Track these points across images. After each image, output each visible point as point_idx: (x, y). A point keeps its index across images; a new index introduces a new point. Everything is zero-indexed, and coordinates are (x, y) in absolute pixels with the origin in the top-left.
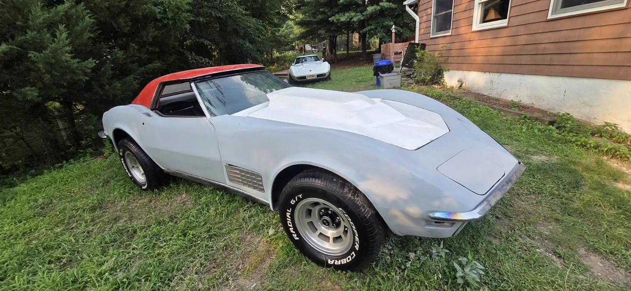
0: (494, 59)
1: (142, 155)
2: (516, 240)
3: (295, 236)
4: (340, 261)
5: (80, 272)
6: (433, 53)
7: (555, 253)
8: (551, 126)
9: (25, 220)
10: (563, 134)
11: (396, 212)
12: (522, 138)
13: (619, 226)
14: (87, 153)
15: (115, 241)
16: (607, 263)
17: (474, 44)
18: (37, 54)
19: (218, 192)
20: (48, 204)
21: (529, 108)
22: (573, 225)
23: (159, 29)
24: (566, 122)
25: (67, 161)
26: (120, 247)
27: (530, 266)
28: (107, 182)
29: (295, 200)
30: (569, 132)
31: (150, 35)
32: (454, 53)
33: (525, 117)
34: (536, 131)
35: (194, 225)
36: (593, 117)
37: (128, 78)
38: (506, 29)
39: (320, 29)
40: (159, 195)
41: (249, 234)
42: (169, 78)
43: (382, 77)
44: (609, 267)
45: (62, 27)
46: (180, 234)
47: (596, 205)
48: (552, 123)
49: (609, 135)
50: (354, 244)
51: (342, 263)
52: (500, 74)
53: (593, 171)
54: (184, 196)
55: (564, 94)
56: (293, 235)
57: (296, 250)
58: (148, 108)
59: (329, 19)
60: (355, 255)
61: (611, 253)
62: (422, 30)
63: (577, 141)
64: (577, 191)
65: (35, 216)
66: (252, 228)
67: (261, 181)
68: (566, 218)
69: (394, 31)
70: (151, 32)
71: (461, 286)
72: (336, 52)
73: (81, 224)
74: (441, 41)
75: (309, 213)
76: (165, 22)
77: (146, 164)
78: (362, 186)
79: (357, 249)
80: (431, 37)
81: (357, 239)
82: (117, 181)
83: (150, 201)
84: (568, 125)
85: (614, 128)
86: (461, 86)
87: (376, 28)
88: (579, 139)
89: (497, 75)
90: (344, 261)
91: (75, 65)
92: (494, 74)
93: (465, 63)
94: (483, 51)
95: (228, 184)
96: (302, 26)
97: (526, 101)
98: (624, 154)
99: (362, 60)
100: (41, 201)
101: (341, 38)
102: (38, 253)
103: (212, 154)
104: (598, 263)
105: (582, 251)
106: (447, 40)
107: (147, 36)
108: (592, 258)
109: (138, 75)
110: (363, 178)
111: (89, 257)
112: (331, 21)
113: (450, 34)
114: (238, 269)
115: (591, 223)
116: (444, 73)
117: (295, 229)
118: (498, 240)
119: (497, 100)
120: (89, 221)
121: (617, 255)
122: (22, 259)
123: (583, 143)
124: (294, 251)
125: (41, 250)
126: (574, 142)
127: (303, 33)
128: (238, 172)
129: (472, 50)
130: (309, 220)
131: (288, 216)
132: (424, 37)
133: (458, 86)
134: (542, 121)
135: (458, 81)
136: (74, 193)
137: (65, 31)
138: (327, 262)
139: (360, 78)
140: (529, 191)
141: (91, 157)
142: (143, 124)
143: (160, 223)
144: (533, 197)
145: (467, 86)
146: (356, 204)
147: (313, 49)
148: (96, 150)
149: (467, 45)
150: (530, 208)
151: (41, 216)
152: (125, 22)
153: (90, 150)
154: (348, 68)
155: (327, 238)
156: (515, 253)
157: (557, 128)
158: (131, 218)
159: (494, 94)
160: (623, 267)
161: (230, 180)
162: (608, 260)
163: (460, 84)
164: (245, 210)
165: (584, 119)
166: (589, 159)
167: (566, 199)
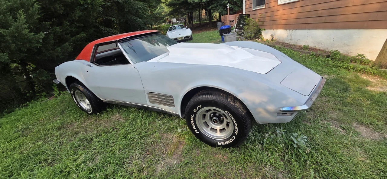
0: (292, 21)
1: (88, 92)
2: (319, 122)
3: (196, 131)
4: (225, 142)
5: (63, 166)
6: (254, 19)
7: (341, 127)
8: (328, 58)
9: (14, 140)
10: (335, 62)
11: (261, 110)
12: (313, 67)
13: (372, 110)
14: (43, 96)
15: (80, 146)
16: (369, 130)
17: (280, 12)
18: (5, 30)
19: (140, 111)
20: (26, 129)
21: (313, 49)
22: (348, 111)
23: (82, 11)
24: (337, 55)
25: (30, 102)
26: (84, 149)
27: (328, 135)
28: (63, 112)
29: (197, 109)
30: (338, 61)
31: (77, 15)
32: (267, 19)
33: (313, 54)
34: (320, 62)
35: (130, 131)
36: (350, 52)
37: (65, 45)
38: (298, 2)
39: (181, 8)
40: (101, 116)
41: (165, 134)
42: (101, 41)
43: (225, 36)
44: (370, 131)
45: (21, 11)
46: (123, 137)
47: (359, 99)
48: (328, 57)
49: (360, 61)
50: (234, 131)
51: (227, 143)
52: (295, 30)
53: (354, 81)
54: (117, 115)
55: (334, 39)
56: (195, 130)
57: (197, 139)
58: (88, 61)
59: (188, 1)
60: (235, 138)
61: (371, 124)
62: (247, 6)
63: (343, 66)
64: (347, 93)
65: (20, 137)
66: (167, 130)
67: (173, 100)
68: (344, 108)
69: (228, 7)
70: (78, 13)
71: (296, 149)
72: (193, 22)
73: (53, 139)
74: (259, 12)
75: (204, 116)
76: (86, 6)
77: (91, 98)
78: (240, 96)
79: (237, 134)
80: (253, 9)
81: (236, 128)
82: (70, 110)
83: (96, 121)
84: (338, 57)
85: (362, 57)
86: (272, 39)
87: (217, 6)
88: (344, 65)
89: (294, 31)
90: (228, 142)
91: (32, 37)
92: (292, 30)
93: (274, 24)
94: (285, 17)
95: (149, 104)
96: (171, 7)
97: (312, 45)
98: (369, 71)
99: (210, 27)
100: (20, 127)
101: (195, 14)
102: (30, 158)
103: (138, 86)
104: (364, 130)
105: (355, 125)
106: (263, 11)
107: (75, 16)
108: (361, 128)
109: (71, 42)
110: (241, 91)
111: (66, 156)
112: (189, 2)
113: (264, 7)
114: (164, 154)
115: (358, 109)
116: (262, 31)
117: (196, 127)
118: (309, 124)
119: (295, 46)
120: (58, 136)
121: (374, 125)
122: (20, 163)
123: (347, 67)
124: (196, 140)
125: (32, 156)
126: (341, 66)
127: (171, 11)
128: (157, 96)
129: (279, 16)
130: (204, 121)
131: (192, 120)
132: (249, 10)
133: (271, 39)
134: (323, 56)
135: (271, 36)
136: (42, 120)
137: (23, 14)
138: (217, 144)
139: (211, 38)
140: (322, 95)
141: (46, 98)
142: (87, 72)
143: (106, 133)
144: (324, 98)
145: (276, 38)
146: (236, 107)
147: (177, 21)
148: (47, 94)
149: (275, 14)
150: (323, 105)
151: (24, 136)
152: (60, 7)
153: (44, 93)
154: (202, 32)
155: (215, 130)
156: (319, 129)
157: (331, 59)
158: (86, 132)
159: (292, 42)
160: (377, 131)
161: (150, 102)
162: (369, 128)
163: (272, 37)
164: (159, 120)
165: (345, 53)
166: (350, 75)
167: (342, 98)
